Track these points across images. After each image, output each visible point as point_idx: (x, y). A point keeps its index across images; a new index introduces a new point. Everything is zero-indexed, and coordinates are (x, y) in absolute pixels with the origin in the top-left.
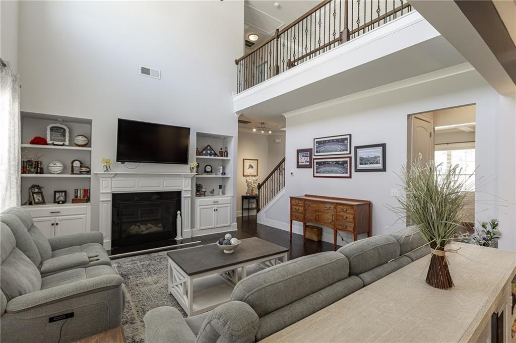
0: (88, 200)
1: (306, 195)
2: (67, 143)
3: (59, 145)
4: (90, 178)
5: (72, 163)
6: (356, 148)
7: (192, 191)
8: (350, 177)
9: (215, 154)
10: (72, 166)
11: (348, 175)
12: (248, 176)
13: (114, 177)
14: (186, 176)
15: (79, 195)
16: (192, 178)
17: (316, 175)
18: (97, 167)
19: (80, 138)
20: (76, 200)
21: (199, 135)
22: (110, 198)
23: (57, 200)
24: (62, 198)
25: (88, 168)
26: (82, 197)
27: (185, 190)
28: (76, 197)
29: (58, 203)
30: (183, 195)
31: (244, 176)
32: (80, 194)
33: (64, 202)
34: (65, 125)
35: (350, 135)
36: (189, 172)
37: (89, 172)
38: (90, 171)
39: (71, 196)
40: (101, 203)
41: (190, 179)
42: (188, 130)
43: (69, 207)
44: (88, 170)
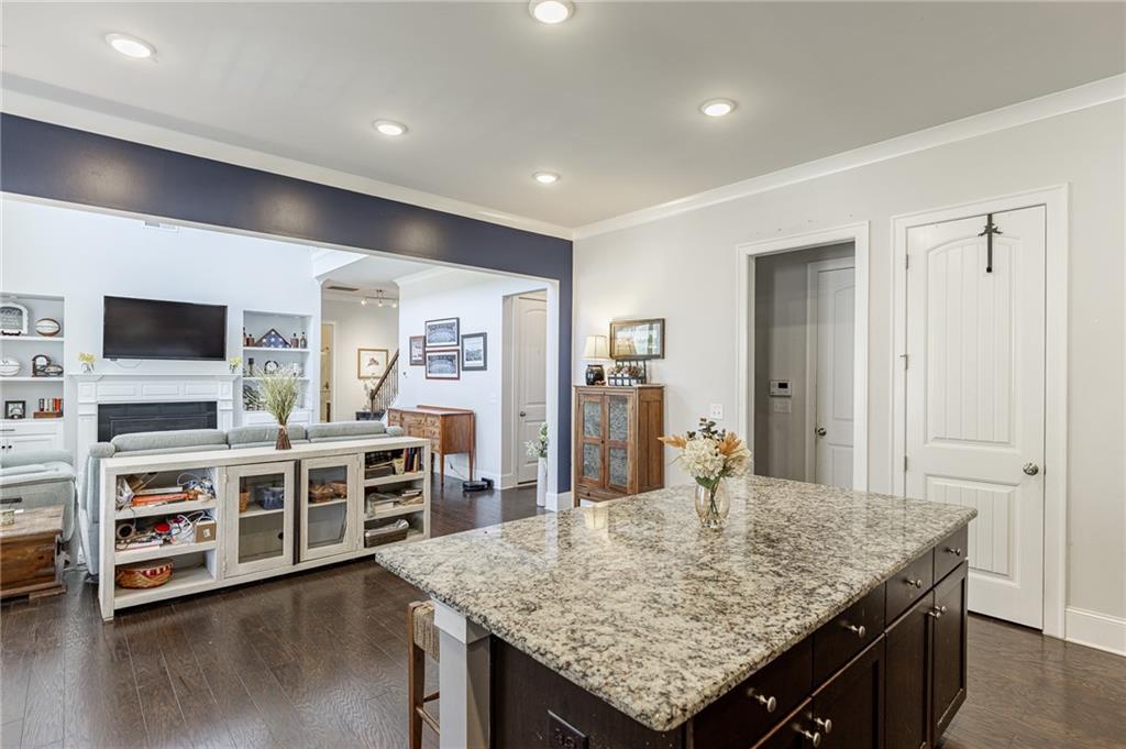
0: (60, 415)
1: (419, 407)
2: (25, 331)
3: (12, 334)
4: (62, 382)
5: (34, 359)
6: (464, 337)
7: (235, 402)
8: (458, 378)
9: (285, 344)
10: (34, 365)
11: (456, 376)
12: (369, 378)
13: (100, 380)
14: (223, 378)
15: (46, 408)
16: (234, 382)
17: (429, 375)
18: (73, 366)
19: (46, 323)
20: (41, 414)
21: (249, 315)
22: (95, 411)
23: (10, 415)
24: (18, 412)
25: (59, 366)
26: (51, 410)
27: (222, 400)
28: (42, 410)
29: (12, 417)
30: (220, 407)
31: (359, 378)
32: (49, 407)
33: (21, 417)
34: (23, 305)
35: (458, 319)
36: (229, 372)
37: (60, 373)
38: (62, 372)
39: (33, 407)
40: (79, 419)
41: (231, 383)
42: (221, 311)
43: (29, 424)
44: (60, 370)
